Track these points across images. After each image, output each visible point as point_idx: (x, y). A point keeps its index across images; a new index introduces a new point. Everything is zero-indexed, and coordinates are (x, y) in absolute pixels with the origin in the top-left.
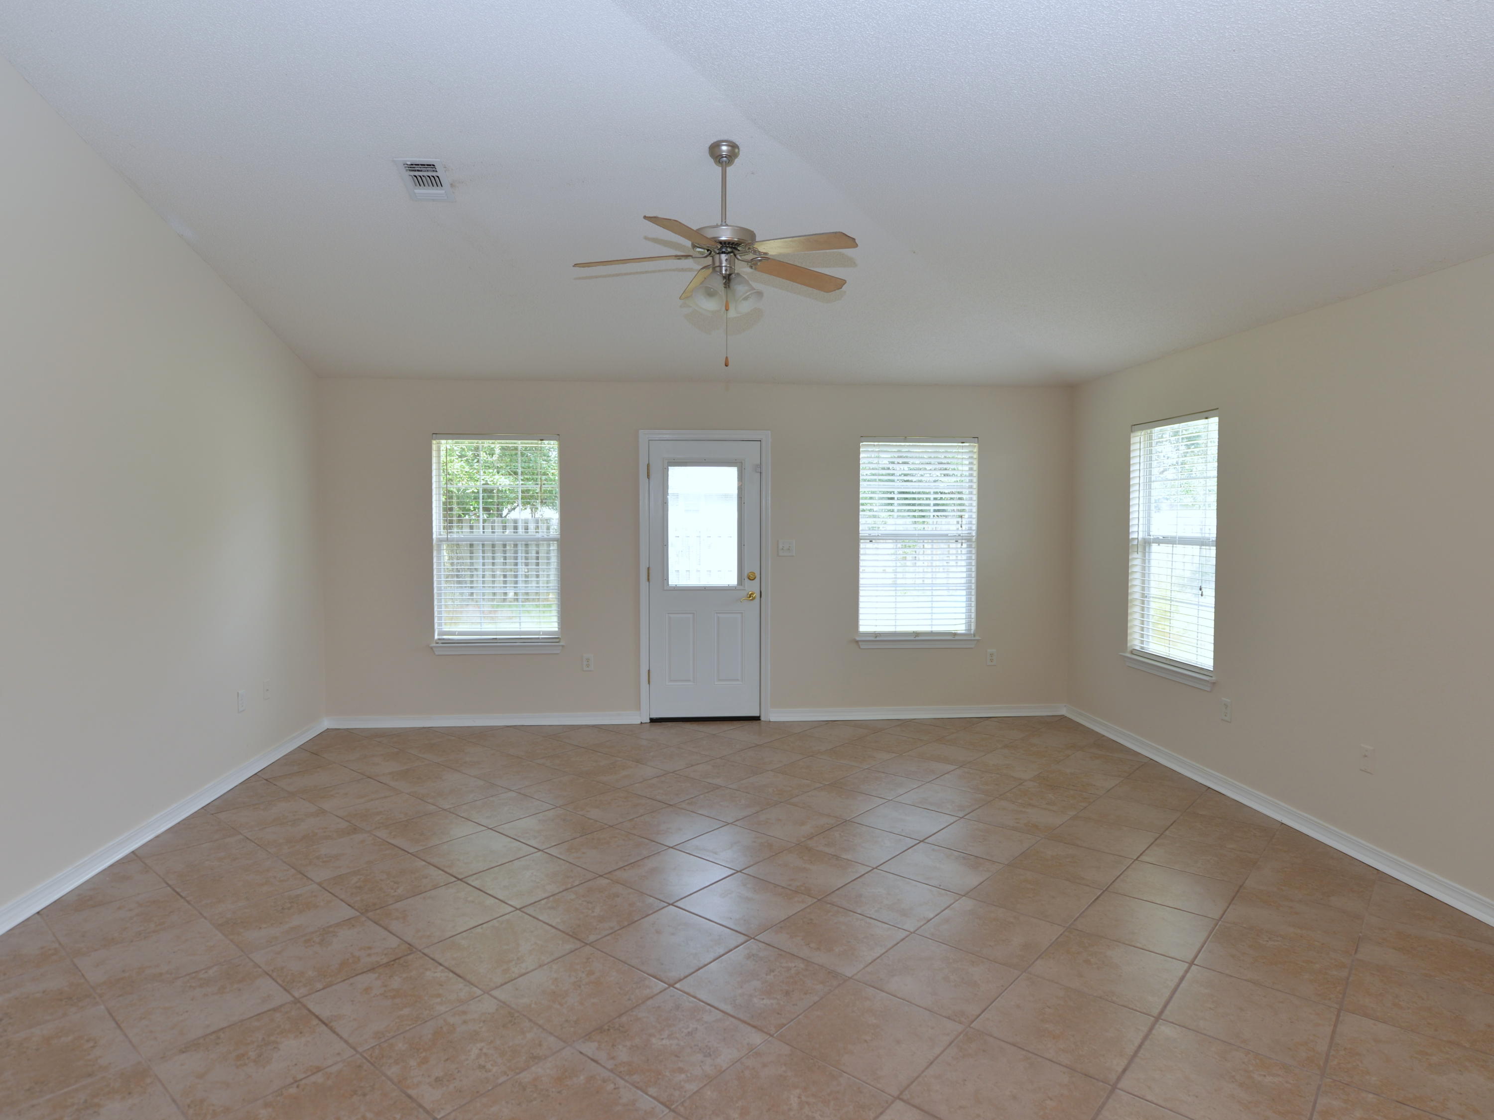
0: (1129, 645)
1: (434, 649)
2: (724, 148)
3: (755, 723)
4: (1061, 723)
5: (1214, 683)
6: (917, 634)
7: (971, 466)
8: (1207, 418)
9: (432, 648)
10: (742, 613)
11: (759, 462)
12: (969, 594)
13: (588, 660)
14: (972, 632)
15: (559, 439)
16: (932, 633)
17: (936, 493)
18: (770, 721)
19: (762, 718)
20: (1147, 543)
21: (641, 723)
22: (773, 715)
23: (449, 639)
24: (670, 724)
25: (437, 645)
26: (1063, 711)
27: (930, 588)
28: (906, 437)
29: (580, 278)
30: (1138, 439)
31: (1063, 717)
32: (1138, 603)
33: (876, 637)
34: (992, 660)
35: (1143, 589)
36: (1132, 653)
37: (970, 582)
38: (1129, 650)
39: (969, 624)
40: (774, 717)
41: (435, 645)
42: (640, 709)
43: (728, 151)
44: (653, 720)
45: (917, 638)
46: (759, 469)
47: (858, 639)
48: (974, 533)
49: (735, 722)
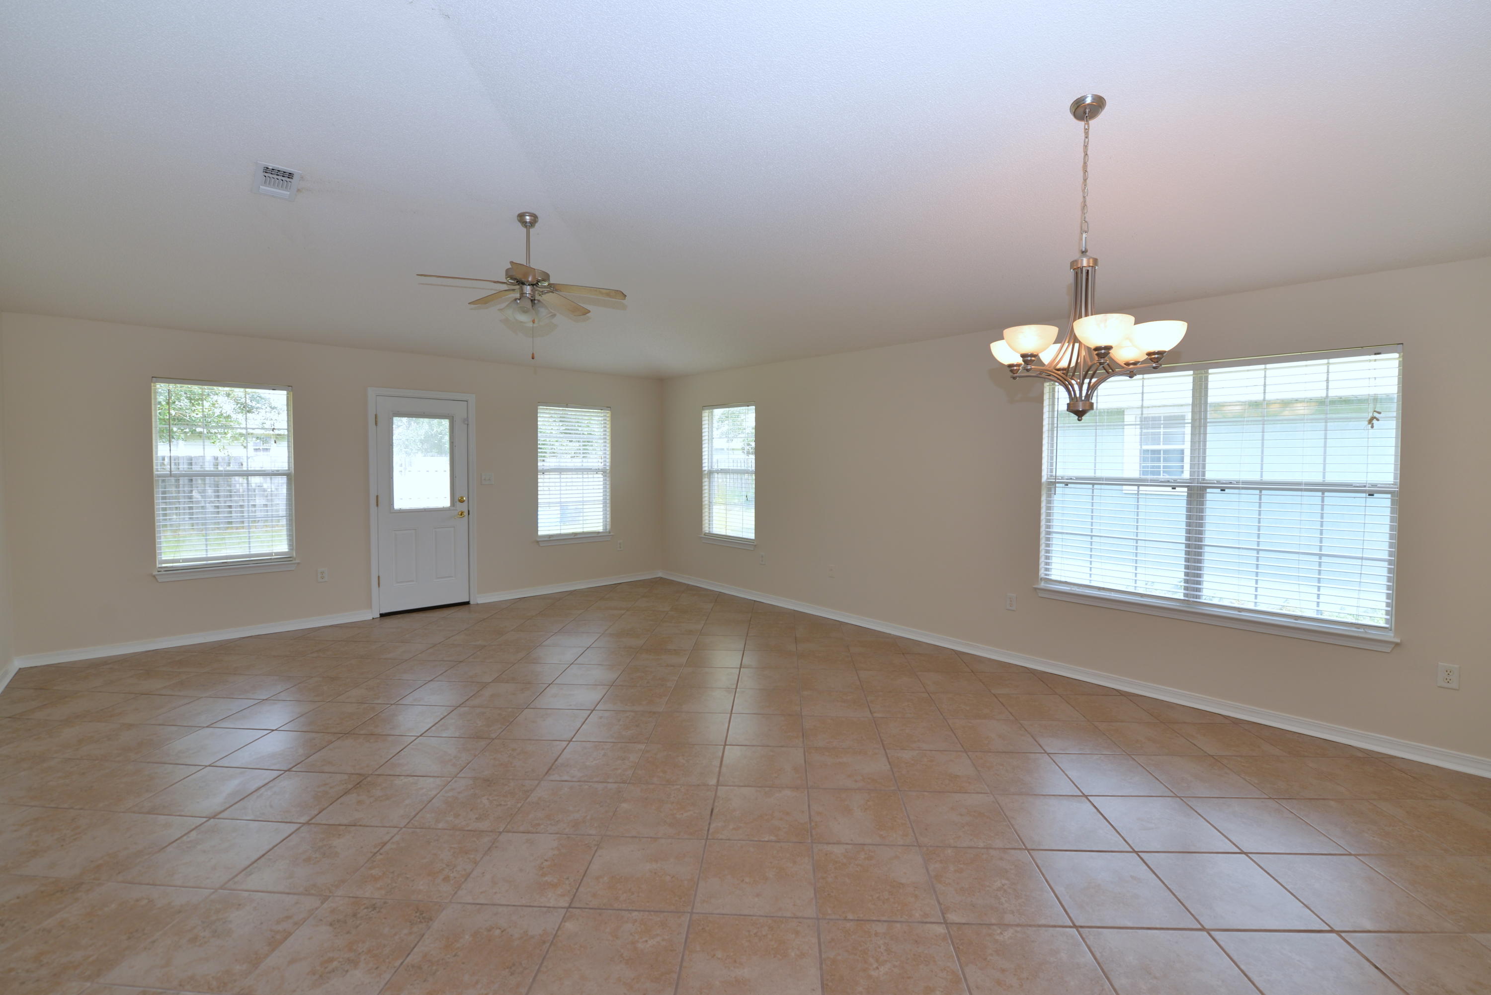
0: (703, 530)
1: (157, 577)
2: (528, 218)
3: (467, 606)
4: (661, 581)
5: (755, 546)
6: (575, 534)
7: (605, 425)
8: (748, 406)
9: (154, 576)
10: (454, 527)
11: (466, 417)
12: (605, 506)
13: (322, 573)
14: (608, 530)
15: (292, 390)
16: (583, 533)
17: (584, 442)
18: (478, 604)
19: (471, 603)
20: (711, 473)
21: (373, 618)
22: (480, 599)
23: (172, 567)
24: (399, 616)
25: (160, 573)
26: (660, 574)
27: (582, 504)
28: (567, 404)
29: (421, 284)
30: (706, 414)
31: (661, 578)
32: (707, 506)
33: (550, 538)
34: (620, 547)
35: (709, 498)
36: (705, 535)
37: (605, 499)
38: (703, 533)
39: (605, 526)
40: (481, 600)
41: (157, 573)
42: (371, 608)
43: (531, 219)
44: (382, 615)
45: (576, 537)
46: (466, 421)
47: (539, 540)
48: (608, 468)
49: (452, 608)
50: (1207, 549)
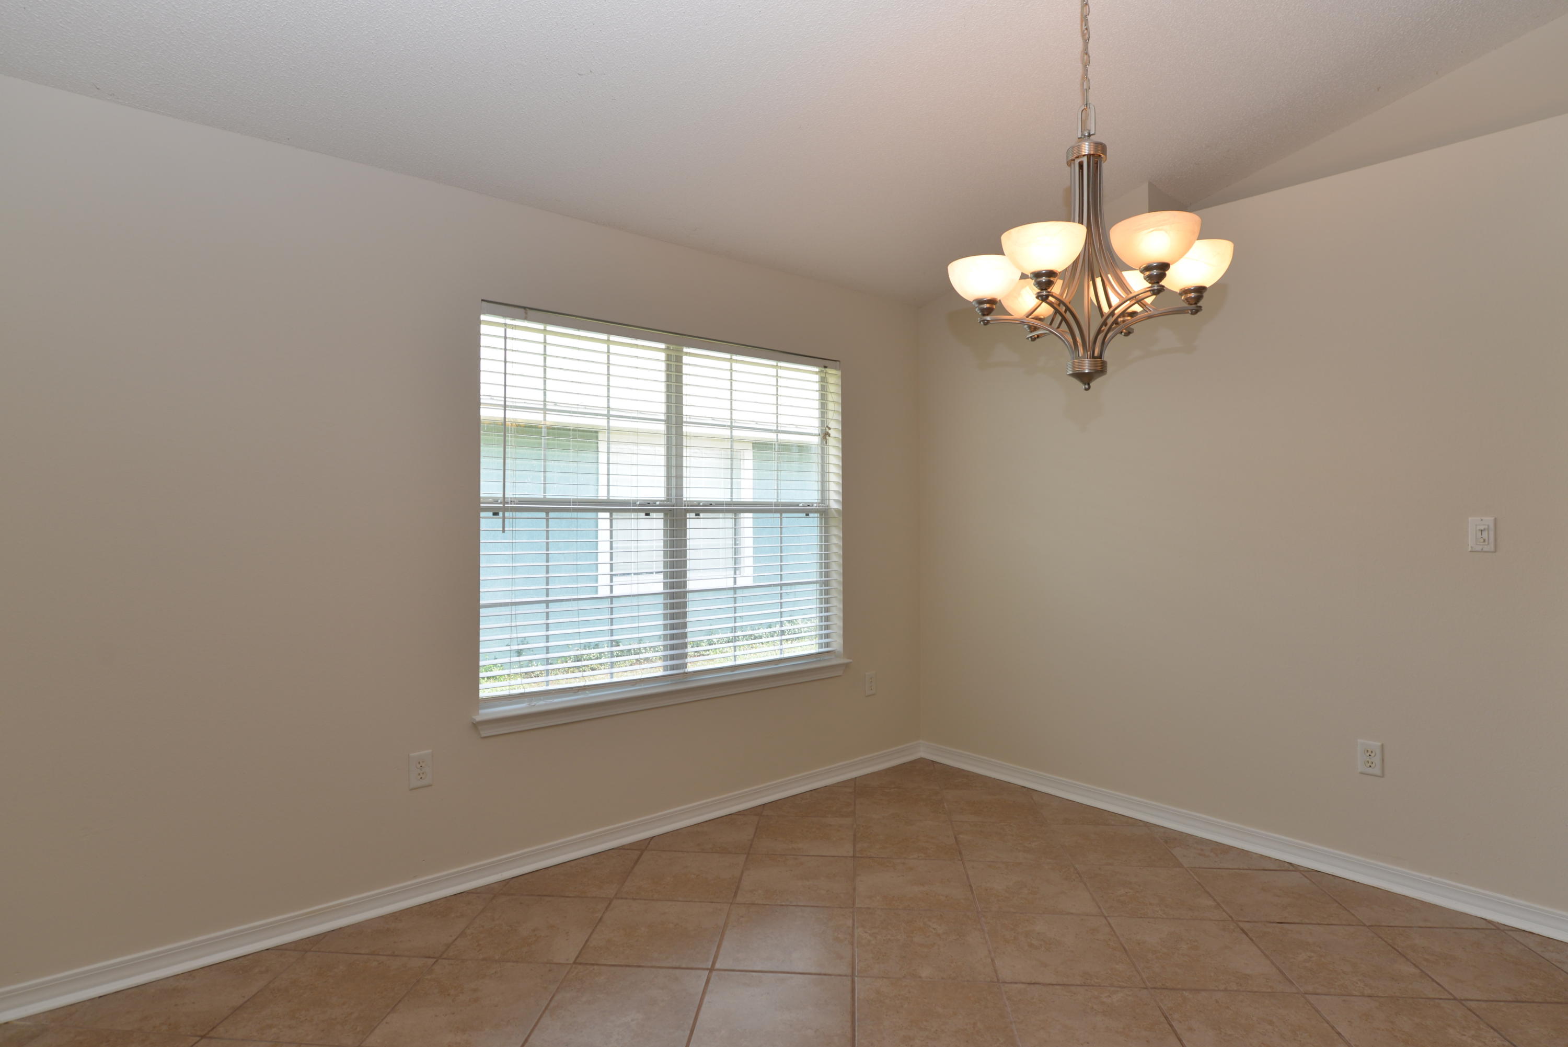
50: (689, 596)
